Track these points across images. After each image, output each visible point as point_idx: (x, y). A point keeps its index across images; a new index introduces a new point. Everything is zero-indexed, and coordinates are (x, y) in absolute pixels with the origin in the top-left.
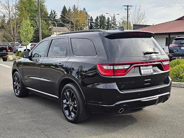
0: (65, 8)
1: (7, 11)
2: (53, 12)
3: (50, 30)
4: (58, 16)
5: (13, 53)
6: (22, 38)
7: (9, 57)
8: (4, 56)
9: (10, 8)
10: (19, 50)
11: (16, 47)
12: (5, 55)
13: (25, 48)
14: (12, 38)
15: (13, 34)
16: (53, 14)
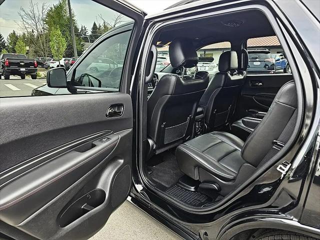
0: (95, 24)
1: (33, 22)
2: (84, 29)
3: (83, 45)
4: (89, 33)
5: (44, 69)
6: (53, 52)
7: (40, 74)
8: (32, 72)
9: (37, 19)
10: (51, 65)
11: (48, 62)
12: (34, 72)
13: (57, 63)
14: (43, 53)
15: (42, 48)
16: (84, 30)
